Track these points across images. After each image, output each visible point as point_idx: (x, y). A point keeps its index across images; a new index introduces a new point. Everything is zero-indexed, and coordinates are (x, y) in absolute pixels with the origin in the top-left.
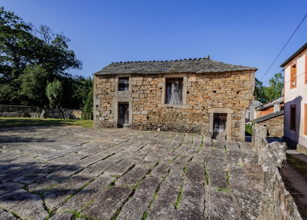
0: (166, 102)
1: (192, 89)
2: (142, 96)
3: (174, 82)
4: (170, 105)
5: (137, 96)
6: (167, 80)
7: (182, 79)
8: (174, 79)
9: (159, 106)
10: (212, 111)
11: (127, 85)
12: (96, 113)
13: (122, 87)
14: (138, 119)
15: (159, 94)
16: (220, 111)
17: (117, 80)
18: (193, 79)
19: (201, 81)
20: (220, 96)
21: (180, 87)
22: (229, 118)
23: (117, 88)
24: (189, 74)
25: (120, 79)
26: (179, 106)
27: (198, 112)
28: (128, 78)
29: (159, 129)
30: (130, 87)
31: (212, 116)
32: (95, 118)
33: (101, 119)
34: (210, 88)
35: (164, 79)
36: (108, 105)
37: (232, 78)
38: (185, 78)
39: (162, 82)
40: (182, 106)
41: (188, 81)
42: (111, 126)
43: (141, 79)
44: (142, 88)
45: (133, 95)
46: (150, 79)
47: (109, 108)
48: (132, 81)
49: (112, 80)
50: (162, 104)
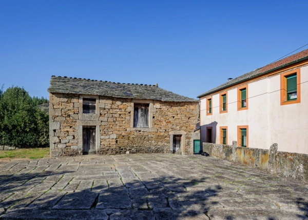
0: (135, 126)
1: (157, 115)
2: (110, 120)
3: (141, 107)
4: (138, 128)
5: (106, 119)
6: (135, 104)
7: (148, 105)
8: (141, 105)
9: (128, 129)
10: (172, 133)
11: (94, 108)
12: (53, 139)
13: (87, 108)
14: (106, 143)
15: (128, 118)
16: (177, 133)
17: (81, 101)
18: (158, 105)
19: (164, 108)
20: (177, 121)
21: (146, 112)
22: (183, 138)
23: (81, 110)
24: (155, 101)
25: (84, 99)
26: (146, 130)
27: (162, 134)
28: (95, 100)
29: (128, 152)
30: (97, 111)
31: (172, 137)
32: (52, 146)
33: (60, 146)
34: (170, 114)
35: (132, 104)
36: (71, 130)
37: (185, 107)
38: (151, 105)
39: (130, 107)
40: (148, 129)
41: (153, 108)
42: (74, 154)
43: (110, 102)
44: (111, 111)
45: (101, 119)
46: (118, 103)
47: (71, 133)
48: (99, 104)
49: (75, 100)
50: (130, 128)
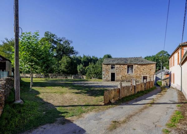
0: (128, 73)
1: (136, 69)
2: (119, 71)
3: (130, 67)
4: (129, 74)
5: (118, 71)
6: (128, 66)
7: (133, 66)
8: (130, 66)
9: (125, 74)
10: (142, 76)
11: (114, 67)
12: (103, 76)
13: (112, 68)
14: (118, 78)
15: (125, 70)
16: (145, 76)
17: (111, 66)
18: (136, 66)
19: (139, 66)
20: (145, 71)
21: (132, 68)
22: (148, 78)
23: (111, 68)
24: (135, 64)
25: (112, 65)
26: (132, 74)
27: (138, 76)
28: (114, 65)
29: (125, 82)
30: (115, 68)
31: (142, 77)
32: (103, 78)
33: (105, 78)
34: (142, 69)
35: (127, 66)
36: (108, 74)
37: (149, 66)
38: (134, 65)
39: (126, 67)
40: (133, 74)
41: (135, 66)
42: (109, 81)
43: (119, 65)
44: (120, 68)
45: (117, 71)
46: (122, 66)
47: (108, 75)
48: (116, 66)
49: (109, 66)
50: (126, 73)
